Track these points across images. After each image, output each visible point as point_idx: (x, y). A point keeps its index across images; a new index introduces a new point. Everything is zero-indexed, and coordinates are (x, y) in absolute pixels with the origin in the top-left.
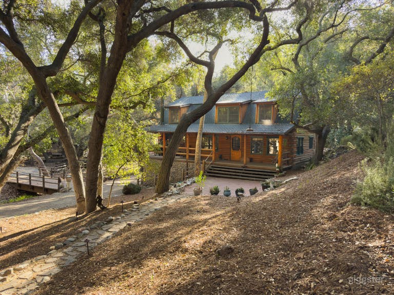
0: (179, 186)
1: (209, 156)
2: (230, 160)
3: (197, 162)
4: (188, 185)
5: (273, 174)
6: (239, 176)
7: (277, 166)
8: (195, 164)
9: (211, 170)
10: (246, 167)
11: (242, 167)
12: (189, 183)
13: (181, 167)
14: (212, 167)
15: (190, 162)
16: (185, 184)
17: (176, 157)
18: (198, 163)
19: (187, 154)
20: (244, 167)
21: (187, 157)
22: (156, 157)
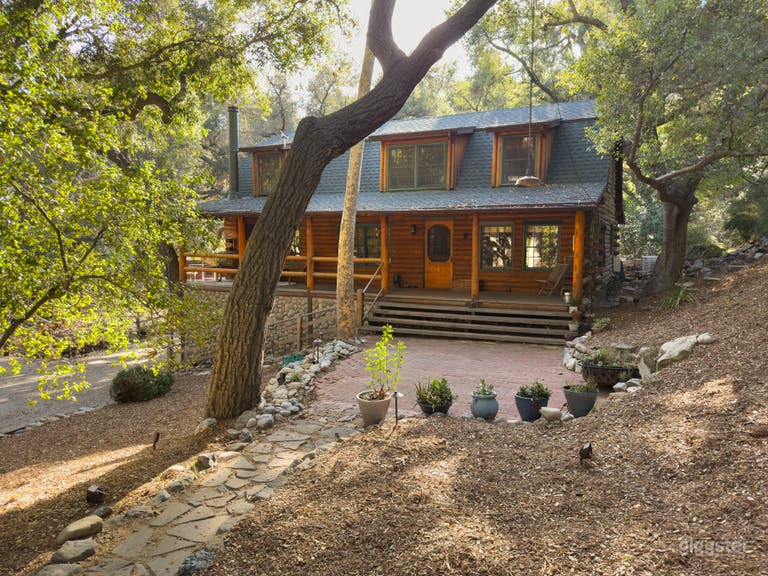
0: (296, 379)
1: (373, 277)
2: (422, 287)
3: (342, 294)
4: (324, 370)
5: (563, 323)
6: (462, 330)
7: (567, 298)
8: (338, 301)
9: (380, 315)
10: (480, 305)
11: (467, 304)
12: (325, 363)
13: (291, 312)
14: (382, 308)
15: (316, 296)
16: (315, 368)
17: (280, 284)
18: (346, 297)
19: (309, 275)
20: (474, 306)
21: (309, 282)
22: (223, 284)
